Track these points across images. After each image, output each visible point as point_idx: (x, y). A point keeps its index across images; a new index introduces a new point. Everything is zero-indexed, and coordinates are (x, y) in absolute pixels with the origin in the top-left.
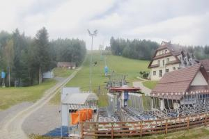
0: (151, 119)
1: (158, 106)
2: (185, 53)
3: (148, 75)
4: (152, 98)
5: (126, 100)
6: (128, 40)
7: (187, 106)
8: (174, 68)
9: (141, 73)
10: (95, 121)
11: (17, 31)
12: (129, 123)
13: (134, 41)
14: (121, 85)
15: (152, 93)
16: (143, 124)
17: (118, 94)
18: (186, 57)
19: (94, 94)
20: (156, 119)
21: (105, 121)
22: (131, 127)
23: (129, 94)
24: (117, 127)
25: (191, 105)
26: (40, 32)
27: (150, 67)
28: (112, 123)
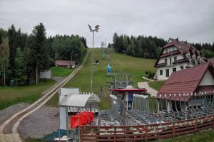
0: (158, 123)
1: (165, 108)
2: (193, 51)
3: (154, 74)
4: (159, 99)
5: (130, 102)
6: (132, 37)
7: (195, 107)
8: (182, 67)
9: (147, 73)
10: (97, 125)
11: (13, 27)
12: (133, 127)
13: (139, 38)
14: (125, 86)
15: (158, 95)
16: (149, 128)
17: (121, 95)
18: (194, 56)
19: (95, 95)
20: (163, 122)
21: (107, 125)
22: (135, 131)
23: (134, 95)
24: (120, 132)
25: (199, 107)
26: (37, 28)
27: (157, 66)
28: (115, 128)
